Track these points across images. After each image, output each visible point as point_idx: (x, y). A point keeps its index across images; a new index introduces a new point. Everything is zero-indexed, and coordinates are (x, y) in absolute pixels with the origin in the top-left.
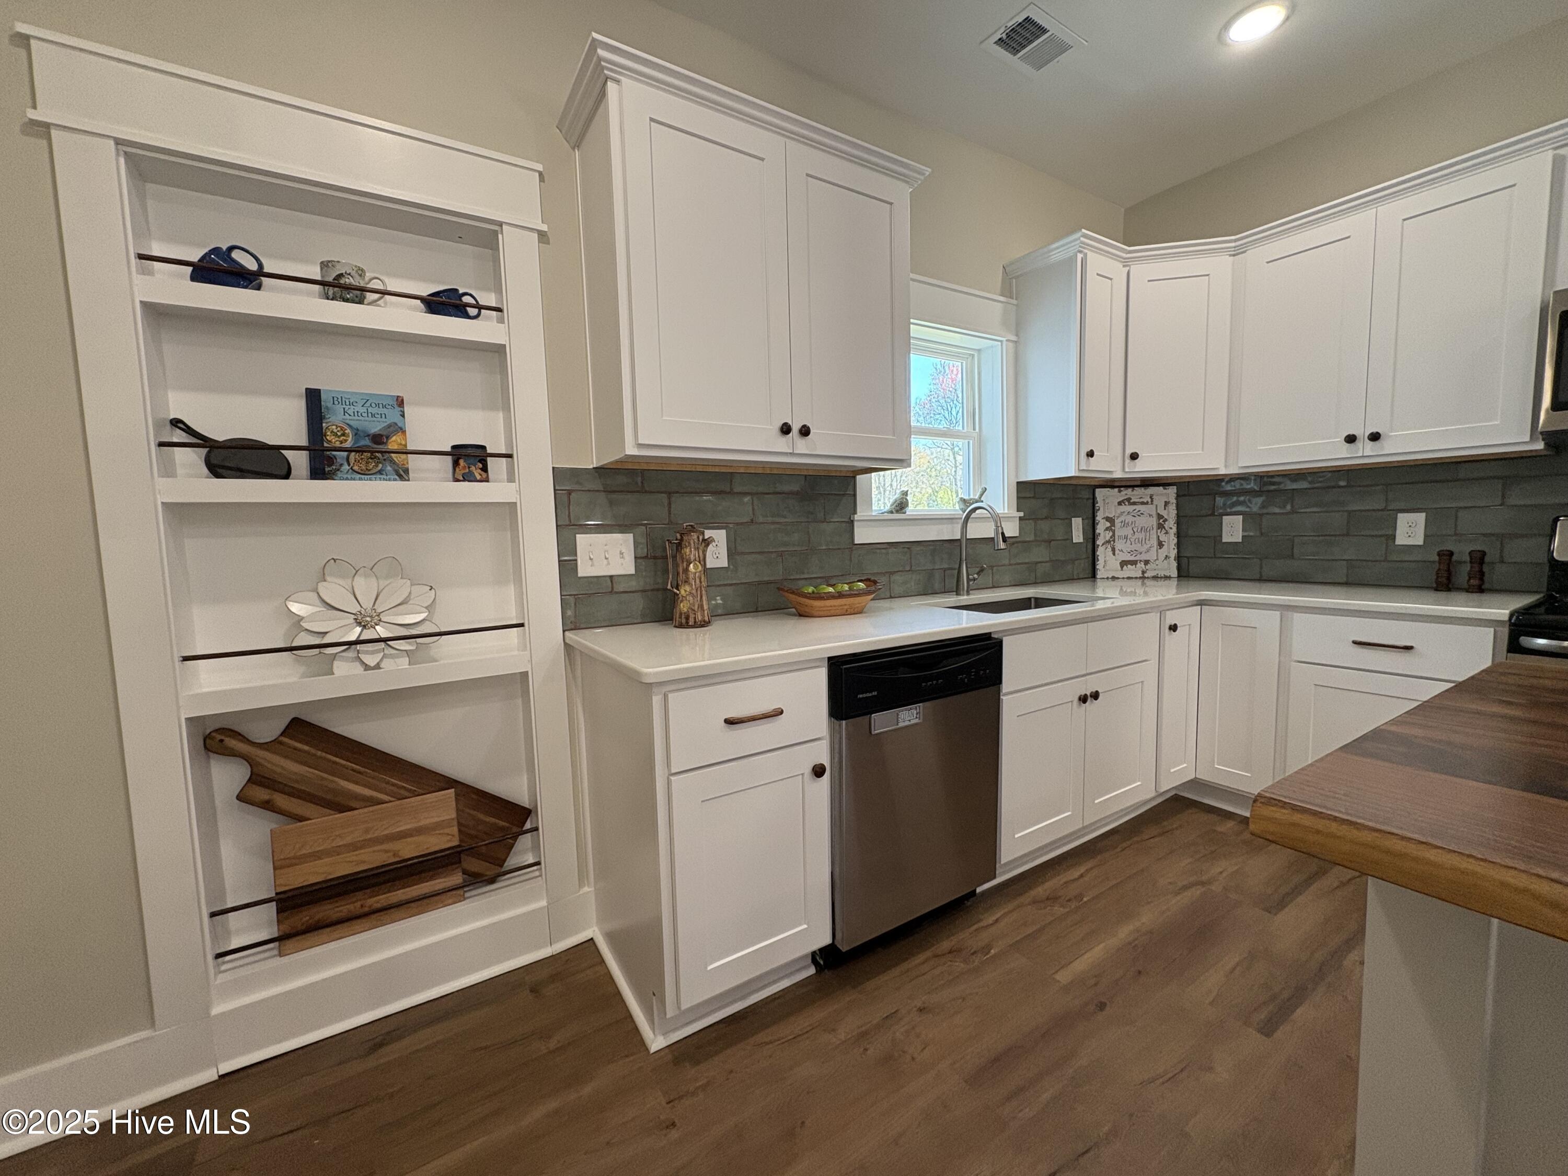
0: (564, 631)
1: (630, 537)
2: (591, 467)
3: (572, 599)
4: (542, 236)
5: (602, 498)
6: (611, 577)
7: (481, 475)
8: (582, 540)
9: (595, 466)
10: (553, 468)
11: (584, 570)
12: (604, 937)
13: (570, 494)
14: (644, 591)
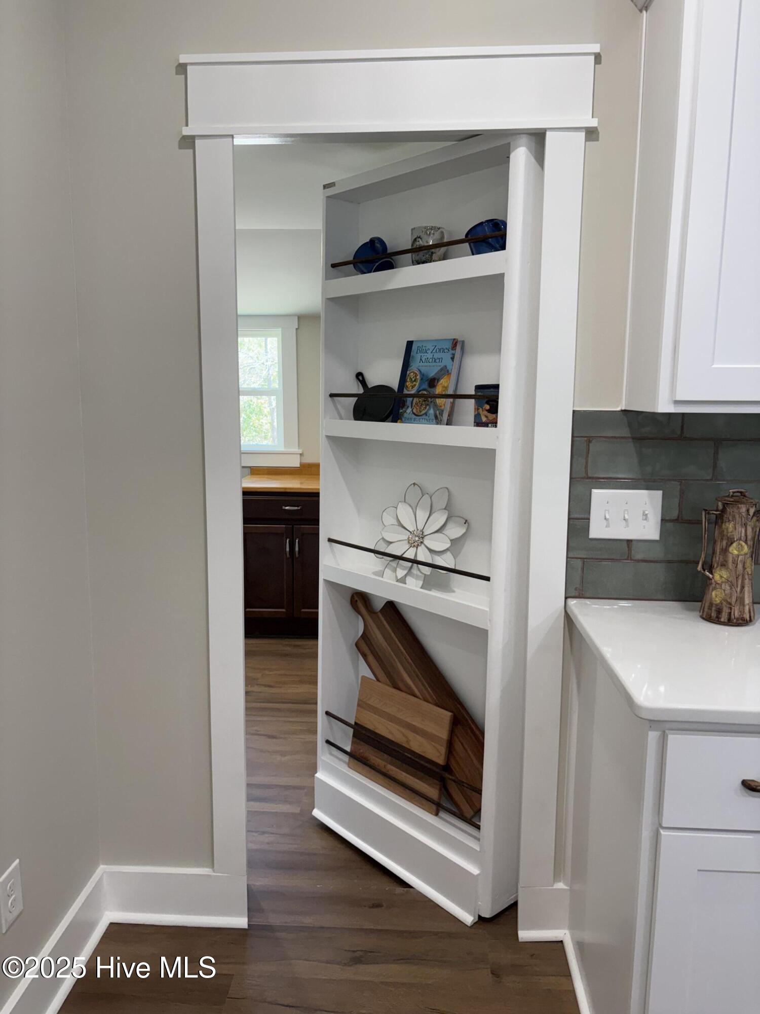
0: (566, 598)
1: (659, 494)
2: (619, 409)
3: (579, 563)
4: (591, 134)
5: (630, 447)
6: (629, 542)
7: (486, 417)
8: (599, 495)
9: (623, 409)
10: (574, 411)
11: (597, 531)
12: (573, 945)
13: (590, 442)
14: (669, 562)
